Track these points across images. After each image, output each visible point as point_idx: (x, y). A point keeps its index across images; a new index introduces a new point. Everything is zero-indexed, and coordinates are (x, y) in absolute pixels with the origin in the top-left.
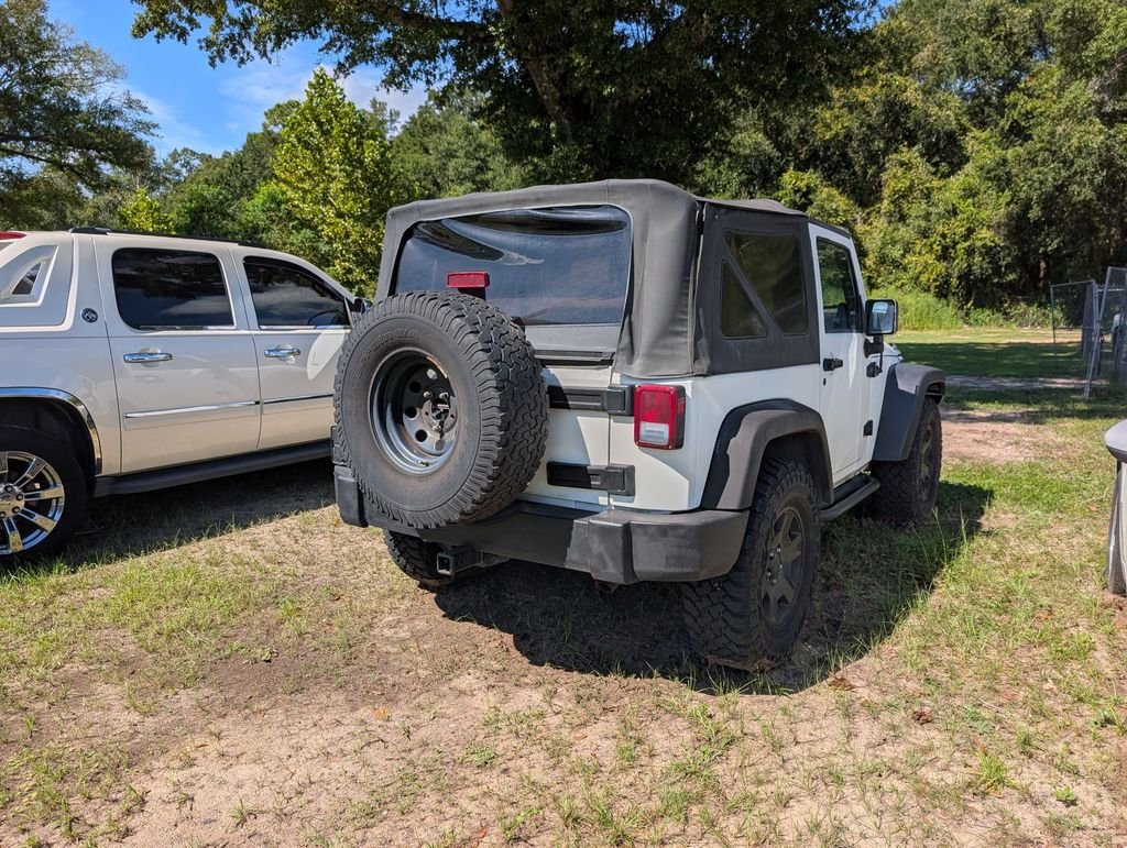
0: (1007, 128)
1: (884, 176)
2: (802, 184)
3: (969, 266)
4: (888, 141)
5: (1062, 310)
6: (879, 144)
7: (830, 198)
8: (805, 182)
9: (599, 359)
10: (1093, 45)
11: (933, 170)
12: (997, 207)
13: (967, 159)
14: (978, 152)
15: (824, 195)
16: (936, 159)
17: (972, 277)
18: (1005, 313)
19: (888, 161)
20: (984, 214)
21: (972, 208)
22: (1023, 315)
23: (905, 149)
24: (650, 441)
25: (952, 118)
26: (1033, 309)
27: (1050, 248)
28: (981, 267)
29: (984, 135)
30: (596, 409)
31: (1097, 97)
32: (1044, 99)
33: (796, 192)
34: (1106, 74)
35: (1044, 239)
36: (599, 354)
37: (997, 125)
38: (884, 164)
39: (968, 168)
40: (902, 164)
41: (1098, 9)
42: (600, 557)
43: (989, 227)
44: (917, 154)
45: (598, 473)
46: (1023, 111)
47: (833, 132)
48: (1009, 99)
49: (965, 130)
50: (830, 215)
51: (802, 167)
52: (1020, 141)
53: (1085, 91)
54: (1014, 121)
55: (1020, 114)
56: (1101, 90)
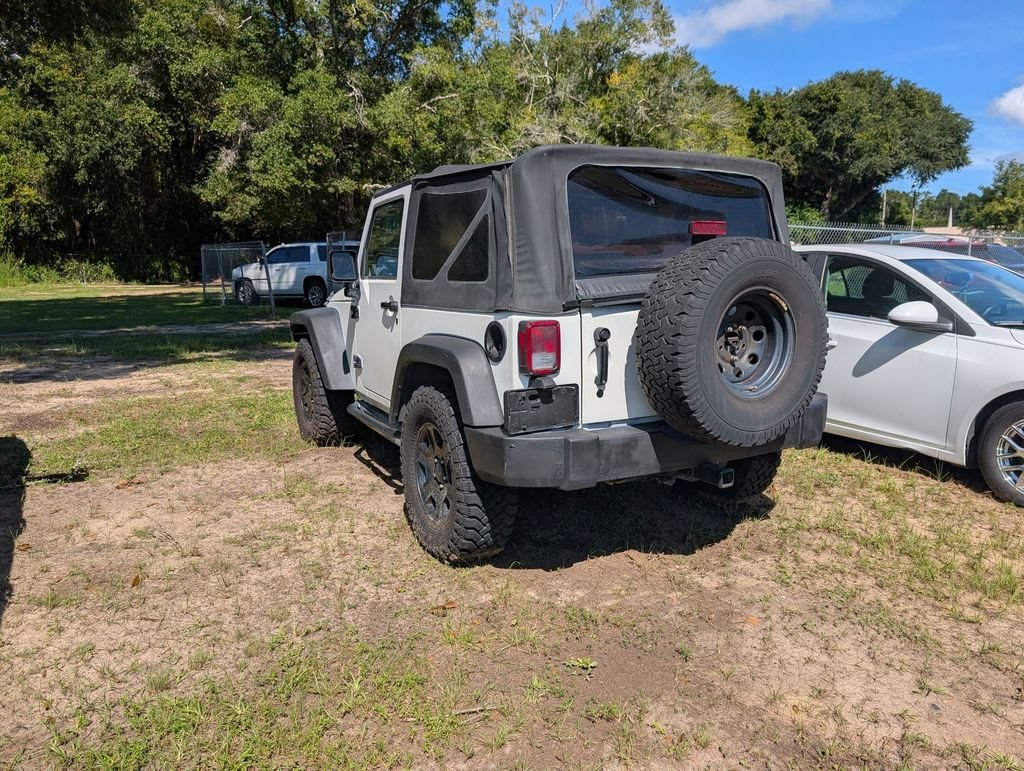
0: (27, 90)
3: (16, 223)
5: (112, 266)
12: (34, 166)
17: (21, 234)
18: (60, 270)
20: (23, 172)
21: (7, 164)
22: (77, 271)
26: (85, 266)
27: (96, 211)
28: (29, 224)
31: (140, 83)
32: (60, 69)
34: (144, 63)
35: (90, 202)
43: (30, 185)
46: (42, 76)
52: (42, 105)
53: (128, 74)
54: (34, 85)
55: (39, 78)
56: (141, 76)
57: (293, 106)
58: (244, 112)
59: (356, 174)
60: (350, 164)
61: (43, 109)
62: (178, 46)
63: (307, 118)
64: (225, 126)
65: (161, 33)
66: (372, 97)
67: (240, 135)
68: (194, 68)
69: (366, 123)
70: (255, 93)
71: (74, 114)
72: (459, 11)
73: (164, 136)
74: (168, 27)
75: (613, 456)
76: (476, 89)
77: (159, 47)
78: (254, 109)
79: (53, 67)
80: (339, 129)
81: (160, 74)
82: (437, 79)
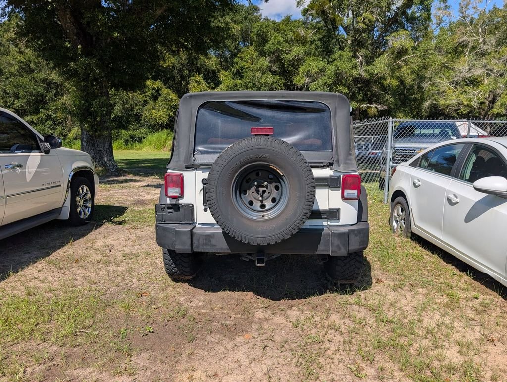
0: (235, 72)
1: (189, 86)
2: (156, 86)
4: (190, 71)
6: (186, 72)
7: (168, 94)
8: (157, 85)
9: (322, 165)
10: (268, 45)
11: (208, 85)
13: (221, 83)
14: (225, 80)
15: (165, 92)
16: (209, 81)
19: (190, 80)
23: (197, 76)
24: (349, 197)
25: (214, 65)
29: (226, 73)
30: (325, 186)
31: (269, 65)
32: (247, 62)
33: (153, 89)
34: (272, 57)
36: (322, 163)
37: (231, 70)
38: (189, 81)
39: (221, 86)
40: (196, 82)
41: (268, 32)
42: (338, 246)
44: (202, 78)
45: (325, 212)
46: (240, 66)
47: (167, 65)
48: (235, 60)
49: (219, 71)
50: (169, 101)
51: (155, 78)
52: (239, 78)
53: (265, 62)
54: (237, 70)
55: (239, 67)
56: (270, 62)
57: (331, 69)
58: (309, 74)
59: (360, 100)
60: (357, 95)
61: (240, 79)
62: (286, 46)
63: (336, 74)
64: (300, 81)
65: (279, 42)
66: (369, 61)
67: (306, 85)
68: (291, 56)
69: (364, 74)
70: (314, 64)
71: (248, 81)
72: (421, 10)
73: (281, 87)
74: (282, 40)
75: (201, 240)
76: (427, 50)
77: (278, 48)
78: (313, 72)
79: (245, 61)
80: (351, 78)
81: (278, 60)
82: (402, 48)
